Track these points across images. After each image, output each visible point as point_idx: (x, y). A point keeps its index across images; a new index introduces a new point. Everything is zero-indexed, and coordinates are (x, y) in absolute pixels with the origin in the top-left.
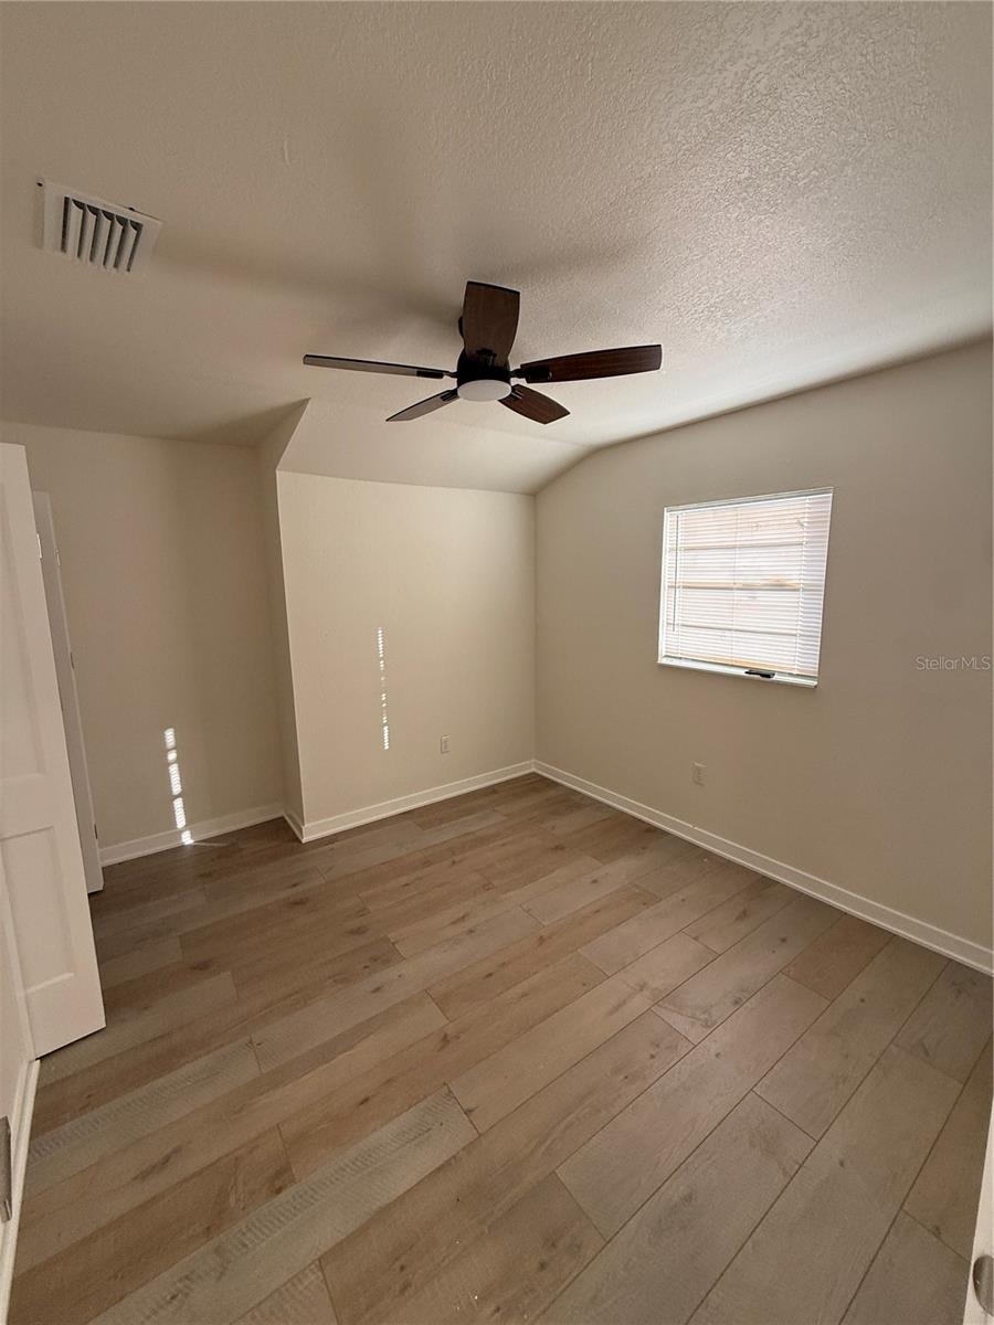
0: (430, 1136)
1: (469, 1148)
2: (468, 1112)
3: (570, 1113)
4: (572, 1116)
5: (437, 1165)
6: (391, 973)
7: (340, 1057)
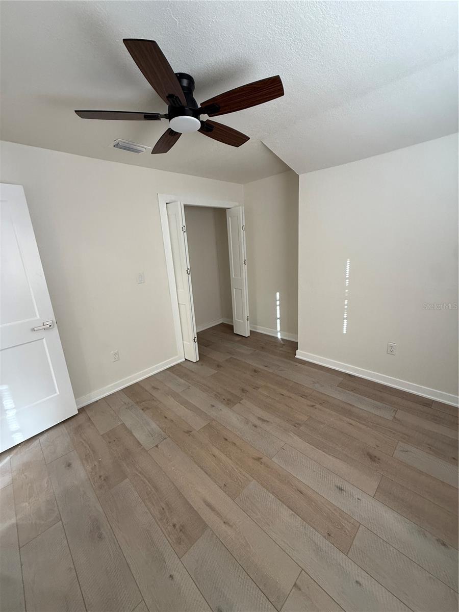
0: (149, 437)
1: (144, 449)
2: (157, 446)
3: (149, 482)
4: (148, 483)
5: (140, 442)
6: (221, 406)
7: (183, 407)
